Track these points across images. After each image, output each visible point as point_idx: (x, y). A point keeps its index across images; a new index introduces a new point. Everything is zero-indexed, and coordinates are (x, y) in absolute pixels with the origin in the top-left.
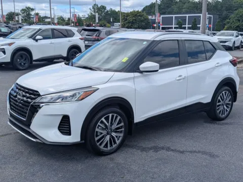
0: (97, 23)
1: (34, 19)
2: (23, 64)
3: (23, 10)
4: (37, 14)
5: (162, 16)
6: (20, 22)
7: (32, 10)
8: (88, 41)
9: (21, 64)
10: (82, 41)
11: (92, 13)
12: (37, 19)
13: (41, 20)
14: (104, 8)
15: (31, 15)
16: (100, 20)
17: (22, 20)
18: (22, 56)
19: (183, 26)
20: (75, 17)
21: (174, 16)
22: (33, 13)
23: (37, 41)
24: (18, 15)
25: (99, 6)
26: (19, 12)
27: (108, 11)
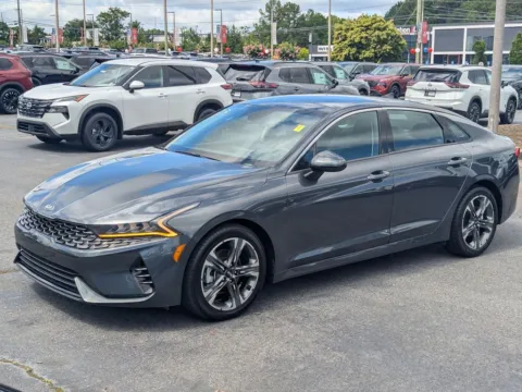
0: (275, 47)
1: (129, 37)
2: (102, 139)
3: (103, 15)
4: (135, 26)
5: (434, 28)
6: (96, 43)
7: (125, 14)
8: (242, 91)
9: (98, 138)
10: (228, 92)
11: (264, 22)
12: (135, 38)
13: (145, 39)
14: (294, 8)
15: (121, 27)
16: (281, 38)
17: (100, 38)
18: (101, 123)
19: (487, 53)
20: (223, 32)
21: (465, 28)
22: (125, 22)
23: (132, 91)
24: (90, 26)
25: (282, 5)
26: (95, 19)
27: (302, 18)
